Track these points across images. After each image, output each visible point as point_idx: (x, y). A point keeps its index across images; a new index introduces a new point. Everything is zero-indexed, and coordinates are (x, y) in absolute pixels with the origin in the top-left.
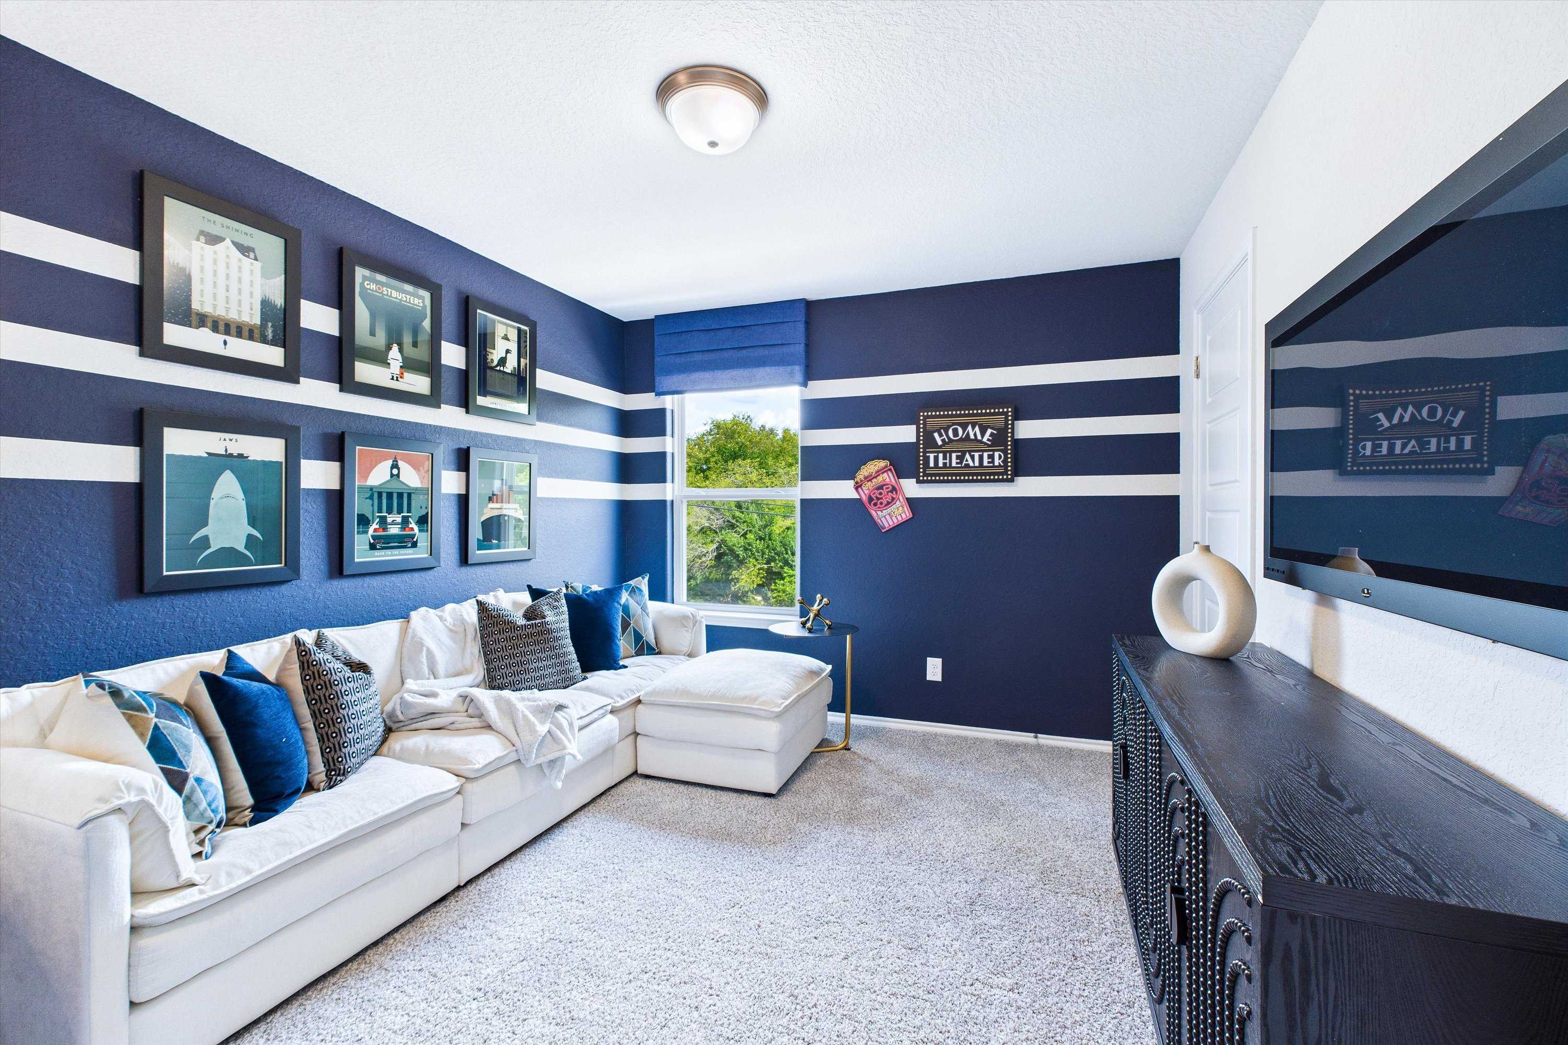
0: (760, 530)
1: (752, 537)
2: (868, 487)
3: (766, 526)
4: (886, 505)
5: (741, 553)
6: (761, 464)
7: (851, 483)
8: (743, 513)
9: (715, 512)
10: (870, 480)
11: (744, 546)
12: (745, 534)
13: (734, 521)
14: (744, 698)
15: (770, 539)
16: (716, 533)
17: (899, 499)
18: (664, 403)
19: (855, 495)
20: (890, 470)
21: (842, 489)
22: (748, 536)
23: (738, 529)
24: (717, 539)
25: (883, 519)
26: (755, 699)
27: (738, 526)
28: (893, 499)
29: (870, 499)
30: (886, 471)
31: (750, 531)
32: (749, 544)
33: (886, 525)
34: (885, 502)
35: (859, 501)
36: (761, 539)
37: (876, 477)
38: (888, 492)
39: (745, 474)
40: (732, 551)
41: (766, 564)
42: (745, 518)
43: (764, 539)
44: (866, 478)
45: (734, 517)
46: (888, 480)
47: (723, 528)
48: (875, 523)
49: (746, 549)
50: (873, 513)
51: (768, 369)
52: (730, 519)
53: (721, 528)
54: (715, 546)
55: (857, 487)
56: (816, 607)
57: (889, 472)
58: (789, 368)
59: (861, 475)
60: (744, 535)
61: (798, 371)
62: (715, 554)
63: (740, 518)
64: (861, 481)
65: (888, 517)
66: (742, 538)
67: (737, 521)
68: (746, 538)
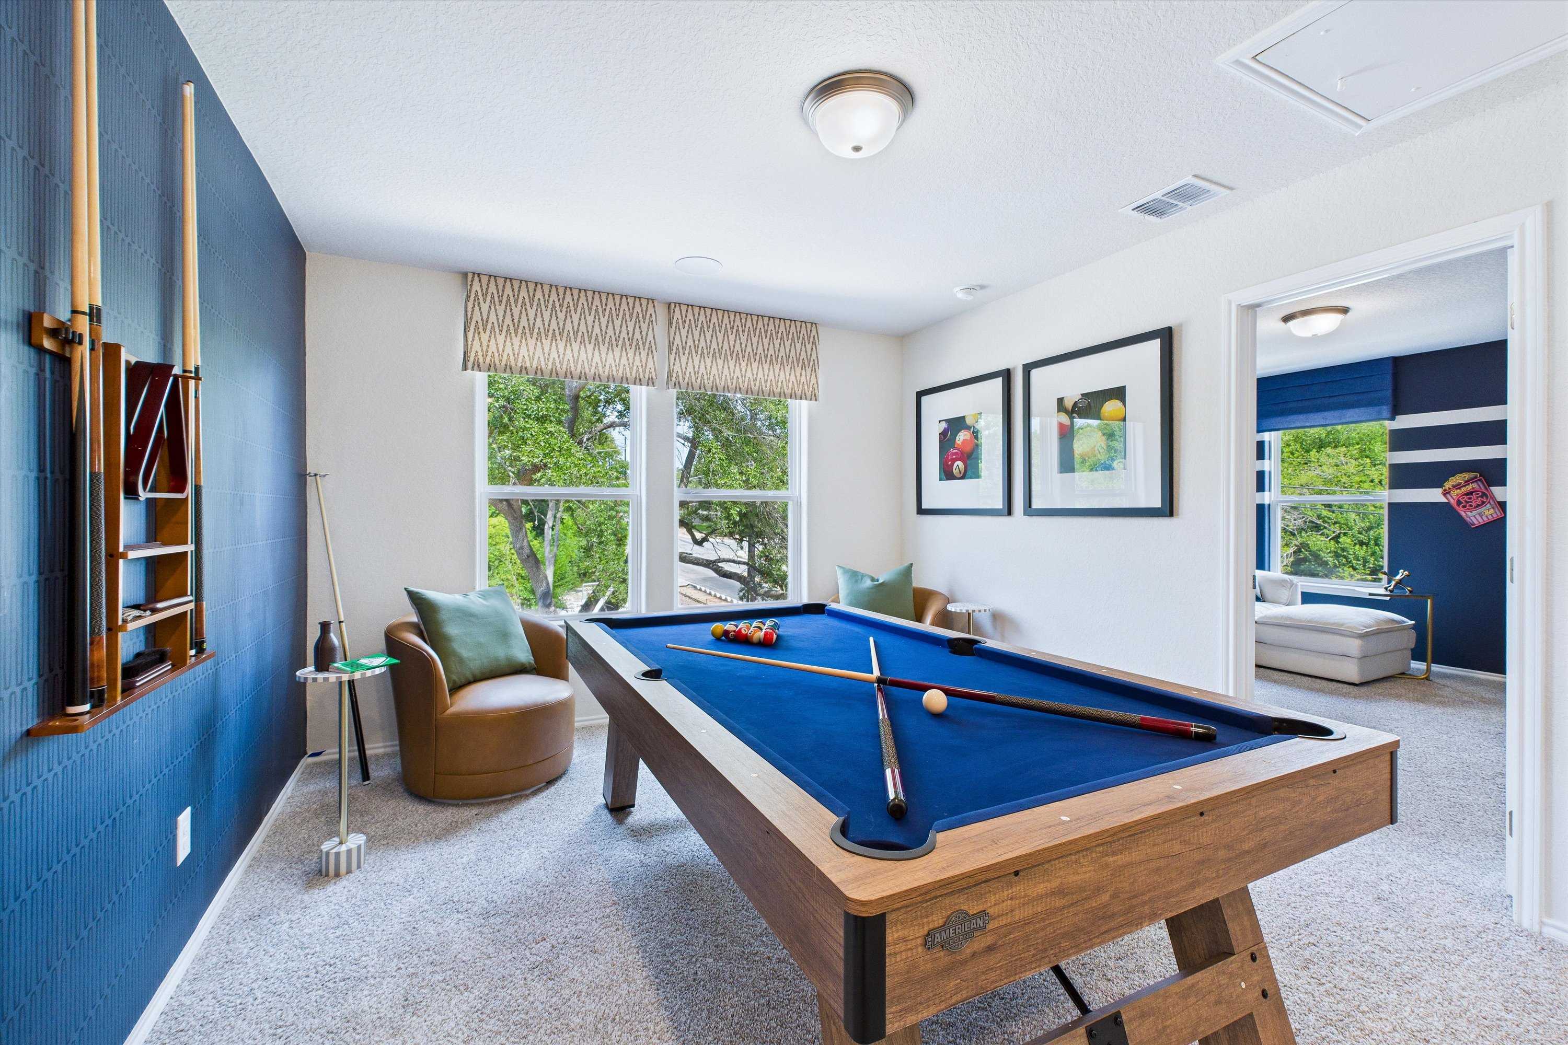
0: (1360, 533)
1: (1349, 540)
2: (1455, 493)
3: (1370, 528)
4: (1475, 507)
5: (1331, 560)
6: (1362, 451)
7: (1440, 490)
8: (1333, 512)
9: (1292, 511)
10: (1460, 488)
11: (1336, 552)
12: (1338, 536)
13: (1319, 522)
14: (1334, 624)
15: (1377, 544)
16: (1294, 535)
17: (1489, 502)
18: (1263, 437)
19: (1444, 500)
20: (1480, 480)
21: (1433, 495)
22: (1341, 540)
23: (1326, 531)
24: (1295, 542)
25: (1472, 518)
26: (1342, 625)
27: (1325, 528)
28: (1483, 503)
29: (1459, 503)
30: (1476, 481)
31: (1345, 534)
32: (1343, 550)
33: (1476, 522)
34: (1474, 504)
35: (1447, 505)
36: (1361, 543)
37: (1465, 486)
38: (1478, 498)
39: (1337, 466)
40: (1316, 556)
41: (1369, 574)
42: (1336, 517)
43: (1367, 544)
44: (1454, 486)
45: (1319, 517)
46: (1478, 487)
47: (1303, 529)
48: (1465, 521)
49: (1337, 555)
50: (1463, 514)
51: (1357, 410)
52: (1314, 519)
53: (1301, 530)
54: (1291, 550)
55: (1445, 494)
56: (1398, 577)
57: (1479, 483)
58: (1377, 408)
59: (1448, 485)
60: (1336, 539)
61: (1385, 410)
62: (1292, 559)
63: (1329, 518)
64: (1449, 489)
65: (1478, 517)
66: (1332, 542)
67: (1324, 522)
68: (1338, 542)
